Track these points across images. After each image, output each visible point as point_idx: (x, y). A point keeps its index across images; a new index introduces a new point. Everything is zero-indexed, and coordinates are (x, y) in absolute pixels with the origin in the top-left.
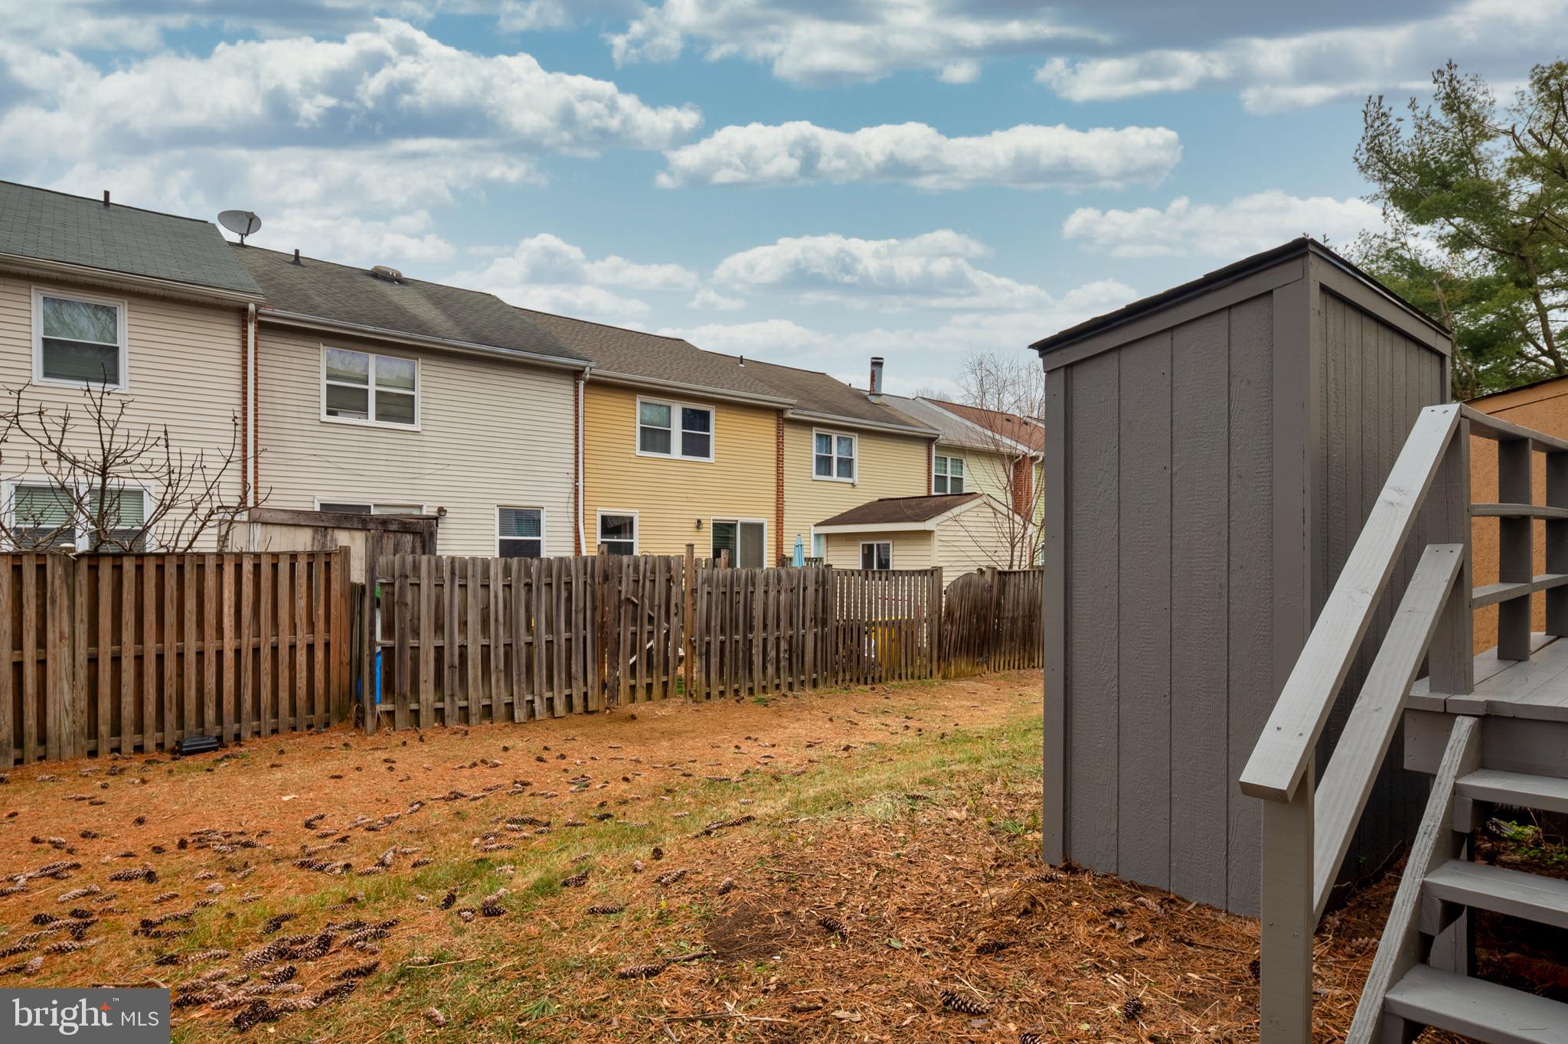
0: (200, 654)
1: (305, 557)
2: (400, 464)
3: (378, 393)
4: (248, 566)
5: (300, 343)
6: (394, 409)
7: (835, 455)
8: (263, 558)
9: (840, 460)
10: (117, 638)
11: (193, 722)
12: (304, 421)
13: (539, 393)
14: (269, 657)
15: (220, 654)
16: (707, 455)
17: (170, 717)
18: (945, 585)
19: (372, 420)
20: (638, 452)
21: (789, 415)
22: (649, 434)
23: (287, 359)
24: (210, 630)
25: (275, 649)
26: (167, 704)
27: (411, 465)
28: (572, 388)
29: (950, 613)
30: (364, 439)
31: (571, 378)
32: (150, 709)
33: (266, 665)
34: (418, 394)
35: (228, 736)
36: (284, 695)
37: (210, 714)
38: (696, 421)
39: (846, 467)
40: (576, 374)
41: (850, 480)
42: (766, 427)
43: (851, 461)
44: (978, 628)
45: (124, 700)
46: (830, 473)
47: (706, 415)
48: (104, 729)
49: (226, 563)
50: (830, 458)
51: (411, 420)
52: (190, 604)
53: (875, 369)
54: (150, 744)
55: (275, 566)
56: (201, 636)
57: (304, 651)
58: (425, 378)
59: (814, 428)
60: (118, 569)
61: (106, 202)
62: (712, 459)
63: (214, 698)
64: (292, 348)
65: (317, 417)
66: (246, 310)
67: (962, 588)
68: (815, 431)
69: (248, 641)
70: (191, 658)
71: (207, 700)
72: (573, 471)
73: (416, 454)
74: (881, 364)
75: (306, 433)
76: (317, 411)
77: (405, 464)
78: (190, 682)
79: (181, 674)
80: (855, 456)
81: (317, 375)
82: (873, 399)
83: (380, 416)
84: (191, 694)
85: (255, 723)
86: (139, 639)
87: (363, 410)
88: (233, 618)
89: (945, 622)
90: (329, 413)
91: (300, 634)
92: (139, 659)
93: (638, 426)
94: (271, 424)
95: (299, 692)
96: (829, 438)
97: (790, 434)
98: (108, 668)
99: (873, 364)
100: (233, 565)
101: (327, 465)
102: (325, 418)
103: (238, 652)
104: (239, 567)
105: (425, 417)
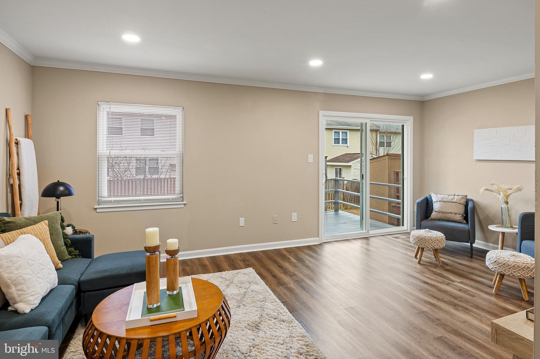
7: (341, 138)
9: (342, 139)
39: (345, 141)
41: (346, 145)
43: (346, 139)
46: (339, 143)
50: (339, 139)
68: (333, 131)
80: (348, 137)
96: (339, 132)
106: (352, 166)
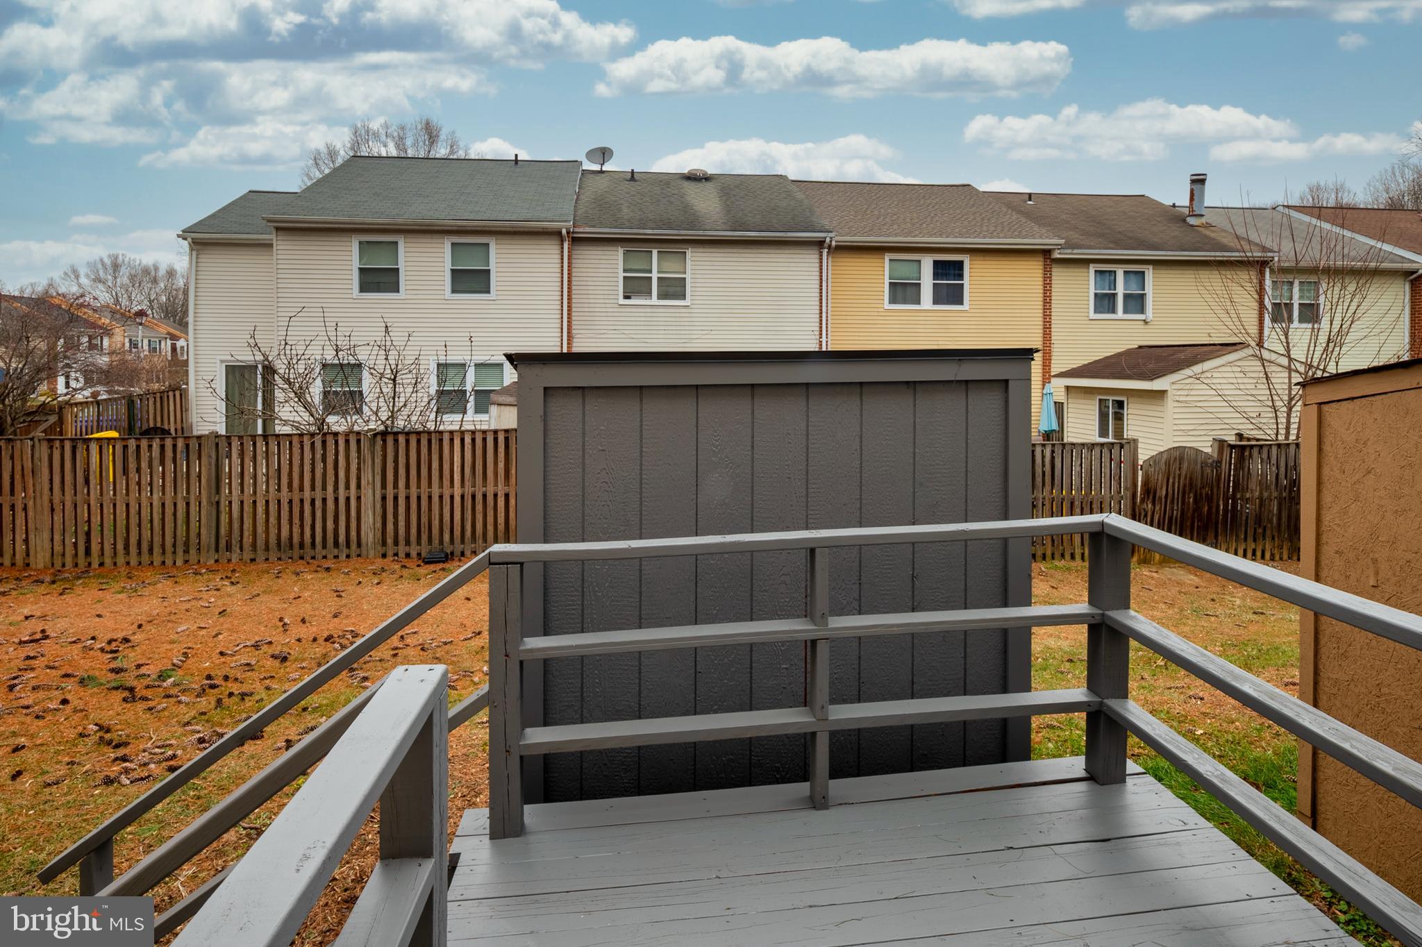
0: (441, 497)
1: (503, 432)
2: (674, 332)
3: (659, 278)
4: (468, 440)
5: (606, 248)
6: (671, 290)
7: (1120, 290)
8: (477, 434)
9: (1126, 297)
10: (396, 486)
11: (437, 542)
12: (608, 305)
13: (787, 265)
14: (481, 502)
15: (452, 497)
16: (961, 303)
17: (424, 537)
18: (1140, 462)
19: (654, 300)
20: (887, 306)
21: (1056, 255)
22: (899, 289)
23: (597, 261)
24: (446, 482)
25: (485, 496)
26: (422, 529)
27: (683, 332)
28: (817, 256)
29: (1149, 491)
30: (649, 315)
31: (817, 248)
32: (414, 531)
33: (479, 507)
34: (688, 276)
35: (457, 553)
36: (490, 528)
37: (447, 537)
38: (949, 271)
39: (1136, 302)
40: (820, 244)
41: (1142, 317)
42: (1032, 270)
43: (1142, 296)
44: (1197, 509)
45: (400, 524)
46: (1113, 310)
47: (960, 265)
48: (390, 541)
49: (455, 438)
50: (1114, 295)
51: (683, 297)
52: (435, 465)
53: (1196, 187)
54: (414, 553)
55: (484, 440)
56: (441, 486)
57: (503, 498)
58: (693, 263)
59: (1091, 266)
60: (396, 441)
61: (516, 161)
62: (966, 306)
63: (449, 527)
64: (600, 253)
65: (615, 301)
66: (560, 233)
67: (1168, 463)
68: (1092, 268)
69: (468, 490)
70: (436, 499)
71: (445, 528)
72: (818, 329)
73: (687, 324)
74: (1202, 182)
75: (609, 314)
76: (616, 297)
77: (678, 332)
78: (435, 515)
79: (430, 510)
80: (1149, 290)
81: (616, 270)
82: (1191, 221)
83: (660, 297)
84: (436, 523)
85: (473, 545)
86: (408, 486)
87: (649, 293)
88: (459, 475)
89: (1143, 500)
90: (626, 297)
91: (500, 486)
92: (408, 498)
93: (887, 281)
94: (586, 310)
95: (499, 527)
96: (1112, 274)
97: (1058, 274)
98: (392, 503)
99: (1193, 182)
100: (459, 438)
101: (624, 336)
102: (622, 301)
103: (463, 497)
104: (462, 440)
105: (693, 294)
106: (1169, 392)
